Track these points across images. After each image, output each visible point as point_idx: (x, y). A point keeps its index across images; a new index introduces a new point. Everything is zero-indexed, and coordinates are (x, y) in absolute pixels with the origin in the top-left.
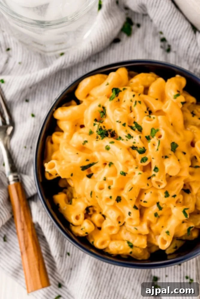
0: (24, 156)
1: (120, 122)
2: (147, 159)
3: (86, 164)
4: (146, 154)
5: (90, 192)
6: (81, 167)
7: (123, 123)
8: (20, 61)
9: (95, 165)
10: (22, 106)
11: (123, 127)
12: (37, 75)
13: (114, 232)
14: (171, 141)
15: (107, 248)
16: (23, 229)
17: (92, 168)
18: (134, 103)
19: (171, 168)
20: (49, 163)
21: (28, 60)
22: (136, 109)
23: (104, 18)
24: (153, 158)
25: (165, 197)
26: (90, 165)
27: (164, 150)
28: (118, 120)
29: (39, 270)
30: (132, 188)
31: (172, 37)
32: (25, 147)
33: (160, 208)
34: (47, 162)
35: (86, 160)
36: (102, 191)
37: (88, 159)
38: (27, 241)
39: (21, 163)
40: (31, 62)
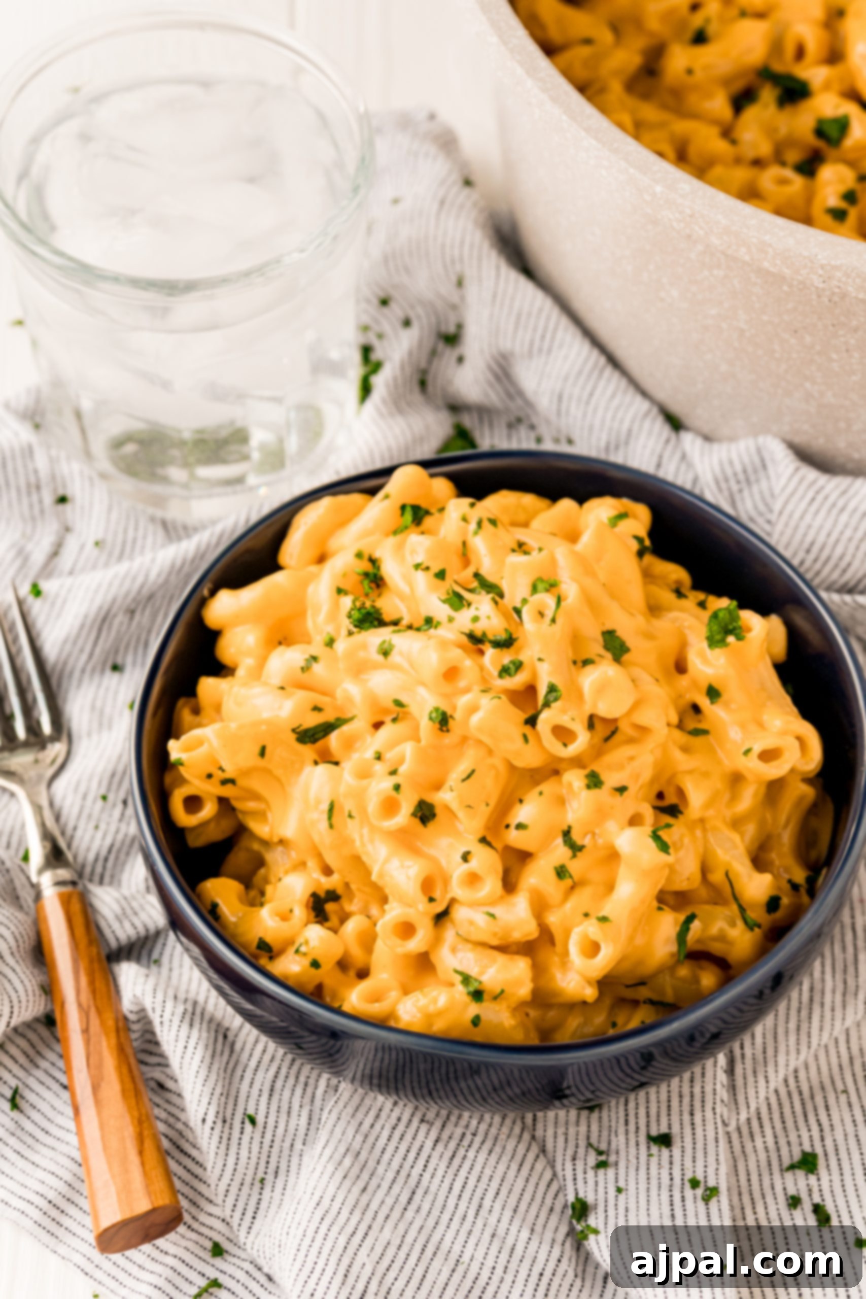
0: (97, 827)
1: (427, 568)
2: (519, 666)
3: (312, 721)
4: (518, 652)
5: (325, 806)
6: (294, 730)
7: (435, 568)
8: (100, 536)
9: (345, 728)
10: (99, 686)
11: (438, 582)
12: (153, 560)
13: (416, 944)
14: (603, 624)
15: (392, 1015)
16: (86, 1031)
17: (334, 739)
18: (473, 526)
19: (601, 688)
20: (184, 738)
21: (125, 531)
22: (480, 544)
23: (381, 415)
24: (540, 660)
25: (588, 787)
26: (327, 728)
27: (576, 639)
28: (419, 559)
29: (141, 1153)
30: (473, 772)
31: (603, 444)
32: (104, 798)
33: (576, 849)
34: (177, 737)
35: (311, 706)
36: (365, 782)
37: (320, 705)
38: (100, 1065)
39: (88, 849)
40: (134, 541)
